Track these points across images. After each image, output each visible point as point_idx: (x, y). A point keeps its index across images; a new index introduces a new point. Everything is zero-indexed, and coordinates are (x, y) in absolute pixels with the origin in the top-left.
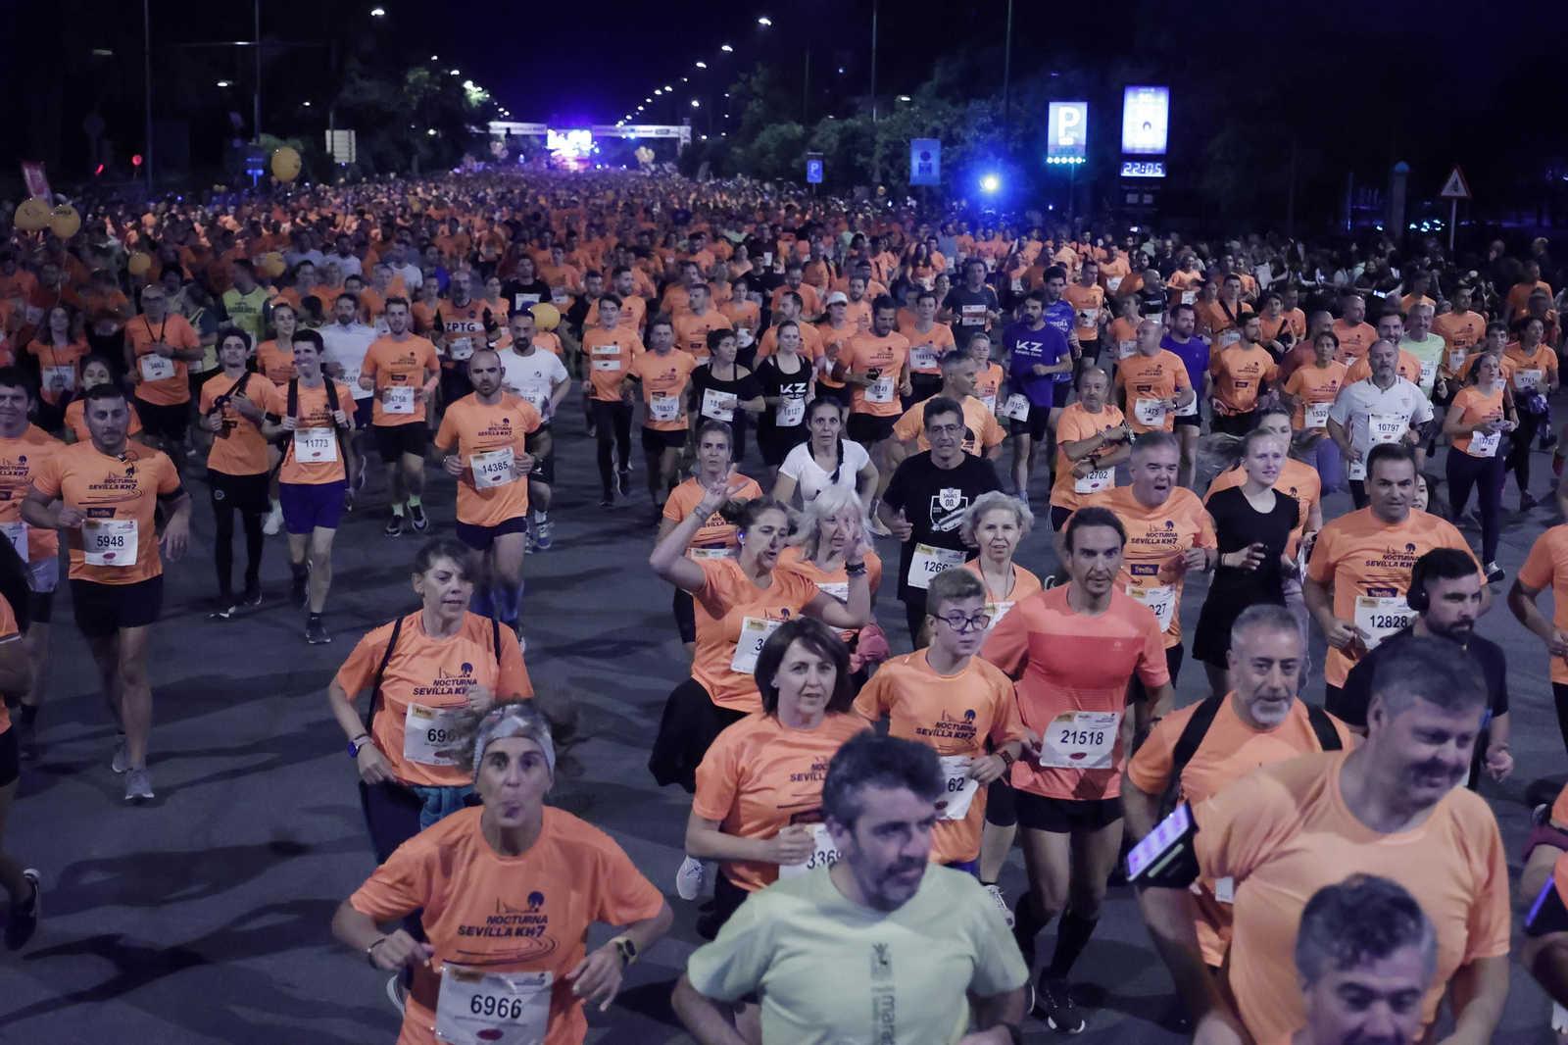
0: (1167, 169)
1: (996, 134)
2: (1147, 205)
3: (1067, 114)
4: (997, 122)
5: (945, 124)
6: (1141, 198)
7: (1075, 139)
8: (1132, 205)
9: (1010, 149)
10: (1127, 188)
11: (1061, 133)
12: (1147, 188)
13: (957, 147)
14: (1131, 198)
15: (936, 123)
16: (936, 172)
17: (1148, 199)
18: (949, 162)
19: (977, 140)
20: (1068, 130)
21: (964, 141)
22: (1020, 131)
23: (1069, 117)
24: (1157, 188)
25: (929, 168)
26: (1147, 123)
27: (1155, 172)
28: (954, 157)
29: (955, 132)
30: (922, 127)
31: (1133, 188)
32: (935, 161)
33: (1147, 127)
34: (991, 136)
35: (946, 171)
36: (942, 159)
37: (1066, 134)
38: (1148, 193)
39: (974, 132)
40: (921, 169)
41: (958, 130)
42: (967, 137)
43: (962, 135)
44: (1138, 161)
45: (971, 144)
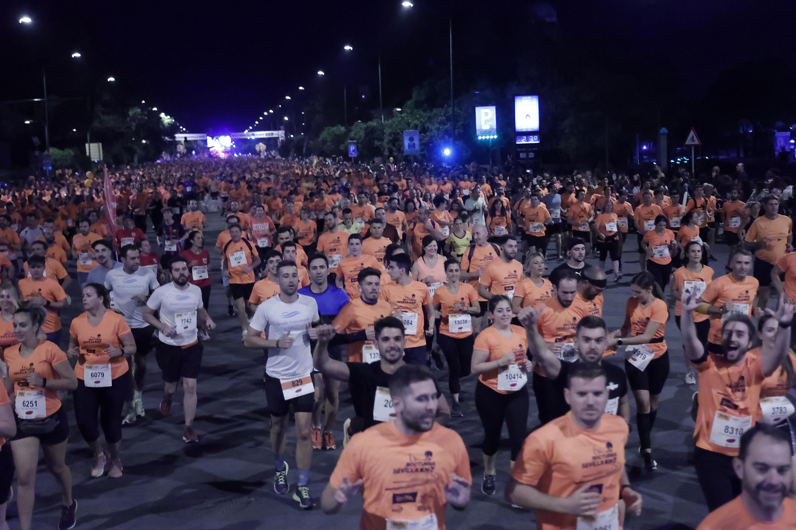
0: (540, 139)
1: (448, 126)
2: (531, 158)
3: (485, 112)
4: (448, 119)
5: (421, 122)
6: (527, 155)
7: (490, 125)
8: (523, 159)
9: (456, 133)
10: (520, 150)
11: (483, 123)
12: (530, 149)
13: (428, 133)
14: (522, 155)
15: (416, 122)
16: (417, 147)
17: (531, 155)
18: (424, 142)
19: (438, 129)
20: (486, 121)
21: (431, 130)
22: (461, 123)
23: (487, 114)
24: (536, 149)
25: (414, 146)
26: (527, 115)
27: (534, 140)
28: (426, 139)
29: (426, 126)
30: (409, 124)
31: (524, 150)
32: (416, 142)
33: (528, 117)
34: (446, 127)
35: (423, 146)
36: (420, 140)
37: (486, 123)
38: (530, 152)
39: (437, 125)
40: (409, 146)
41: (428, 125)
42: (433, 128)
43: (430, 127)
44: (524, 135)
45: (435, 132)
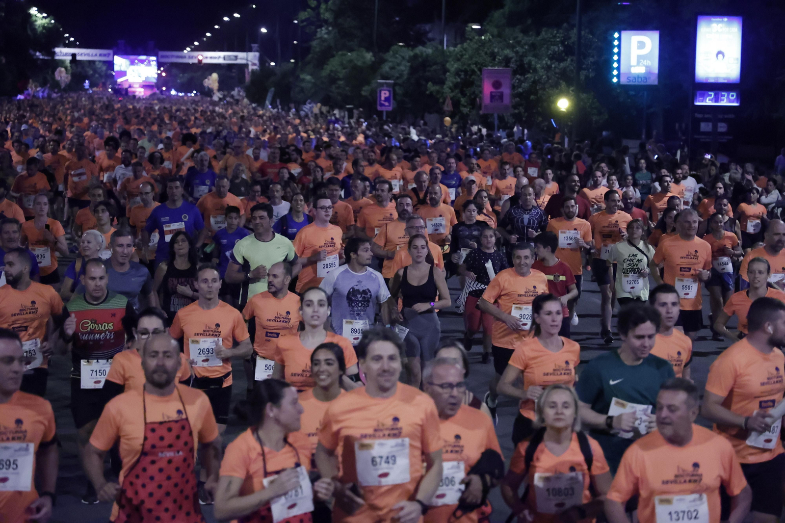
0: (741, 98)
1: (568, 63)
2: (722, 134)
3: (639, 42)
4: (568, 51)
5: (517, 52)
6: (715, 127)
7: (647, 67)
8: (706, 134)
9: (582, 77)
10: (701, 117)
11: (634, 62)
12: (720, 116)
13: (529, 75)
14: (705, 127)
15: (507, 52)
16: (507, 100)
17: (722, 127)
18: (520, 90)
19: (548, 68)
20: (640, 58)
21: (535, 70)
22: (591, 59)
23: (641, 45)
24: (731, 116)
25: (501, 97)
26: (719, 53)
27: (728, 101)
28: (525, 85)
29: (526, 60)
30: (493, 56)
31: (707, 116)
32: (506, 90)
33: (720, 56)
34: (563, 65)
35: (518, 99)
36: (513, 87)
37: (638, 63)
38: (723, 120)
39: (546, 61)
40: (492, 97)
41: (529, 58)
42: (538, 66)
43: (533, 63)
44: (711, 90)
45: (542, 72)
